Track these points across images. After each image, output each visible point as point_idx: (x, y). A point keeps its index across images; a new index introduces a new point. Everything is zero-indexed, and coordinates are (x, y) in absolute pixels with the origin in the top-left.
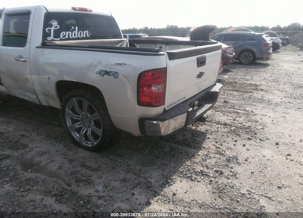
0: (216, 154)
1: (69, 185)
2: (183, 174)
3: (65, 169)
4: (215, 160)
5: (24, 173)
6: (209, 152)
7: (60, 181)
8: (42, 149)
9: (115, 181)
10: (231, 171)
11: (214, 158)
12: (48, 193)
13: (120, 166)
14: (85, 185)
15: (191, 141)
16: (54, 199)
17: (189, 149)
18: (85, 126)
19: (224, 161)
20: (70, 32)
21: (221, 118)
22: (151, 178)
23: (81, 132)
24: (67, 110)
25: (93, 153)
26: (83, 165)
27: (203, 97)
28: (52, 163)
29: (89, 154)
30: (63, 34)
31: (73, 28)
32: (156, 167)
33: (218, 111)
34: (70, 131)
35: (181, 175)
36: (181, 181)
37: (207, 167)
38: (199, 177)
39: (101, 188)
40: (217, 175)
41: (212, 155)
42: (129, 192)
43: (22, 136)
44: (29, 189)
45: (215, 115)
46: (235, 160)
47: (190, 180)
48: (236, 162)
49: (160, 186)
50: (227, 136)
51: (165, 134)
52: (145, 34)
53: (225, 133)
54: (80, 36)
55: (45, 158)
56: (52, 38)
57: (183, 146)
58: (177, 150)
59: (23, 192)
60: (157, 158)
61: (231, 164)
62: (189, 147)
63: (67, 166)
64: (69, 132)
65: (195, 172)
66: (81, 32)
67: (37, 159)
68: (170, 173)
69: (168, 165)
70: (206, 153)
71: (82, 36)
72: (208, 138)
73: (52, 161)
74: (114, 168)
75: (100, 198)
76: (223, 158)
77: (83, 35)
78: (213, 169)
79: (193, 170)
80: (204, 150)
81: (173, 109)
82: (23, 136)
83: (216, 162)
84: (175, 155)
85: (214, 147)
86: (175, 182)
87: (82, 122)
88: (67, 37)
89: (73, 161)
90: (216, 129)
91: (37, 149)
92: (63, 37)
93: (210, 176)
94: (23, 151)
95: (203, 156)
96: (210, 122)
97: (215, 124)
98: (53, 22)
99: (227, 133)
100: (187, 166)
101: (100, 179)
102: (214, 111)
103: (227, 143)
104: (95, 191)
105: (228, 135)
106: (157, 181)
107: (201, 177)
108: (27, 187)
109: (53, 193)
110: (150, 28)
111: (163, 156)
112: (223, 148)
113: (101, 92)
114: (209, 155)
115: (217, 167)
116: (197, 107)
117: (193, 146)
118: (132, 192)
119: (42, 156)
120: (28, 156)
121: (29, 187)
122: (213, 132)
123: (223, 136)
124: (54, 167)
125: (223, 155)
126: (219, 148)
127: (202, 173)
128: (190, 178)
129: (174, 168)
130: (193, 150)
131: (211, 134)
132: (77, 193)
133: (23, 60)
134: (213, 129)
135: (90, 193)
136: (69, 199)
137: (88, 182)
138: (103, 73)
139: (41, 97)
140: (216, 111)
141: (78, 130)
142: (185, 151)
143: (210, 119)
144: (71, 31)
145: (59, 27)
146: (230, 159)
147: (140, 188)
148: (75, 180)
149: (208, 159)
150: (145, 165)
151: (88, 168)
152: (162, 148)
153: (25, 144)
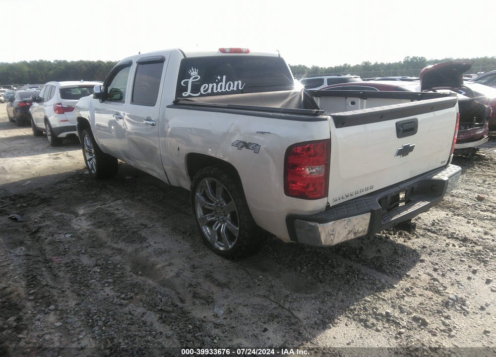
0: (426, 289)
1: (182, 301)
2: (354, 313)
3: (184, 278)
4: (420, 299)
5: (132, 276)
6: (414, 284)
7: (173, 292)
8: (162, 247)
9: (245, 306)
10: (444, 323)
11: (420, 295)
12: (152, 306)
13: (259, 285)
14: (202, 304)
15: (388, 262)
16: (158, 315)
17: (378, 275)
18: (219, 220)
19: (437, 303)
20: (215, 84)
21: (460, 228)
22: (299, 310)
23: (214, 227)
24: (198, 194)
25: (226, 261)
26: (209, 276)
27: (413, 188)
28: (170, 267)
29: (220, 262)
30: (205, 87)
31: (219, 78)
32: (313, 295)
33: (458, 215)
34: (200, 224)
35: (350, 315)
36: (346, 325)
37: (400, 308)
38: (380, 323)
39: (222, 312)
40: (415, 325)
41: (417, 291)
42: (260, 325)
43: (143, 225)
44: (131, 298)
45: (449, 221)
46: (459, 305)
47: (362, 326)
48: (459, 309)
49: (309, 326)
50: (461, 260)
51: (327, 244)
52: (356, 76)
53: (459, 255)
54: (229, 89)
55: (163, 258)
56: (188, 93)
57: (371, 268)
58: (358, 274)
59: (124, 299)
60: (321, 282)
61: (449, 311)
62: (380, 272)
63: (187, 274)
64: (199, 226)
65: (374, 313)
66: (230, 84)
67: (153, 259)
68: (332, 309)
69: (334, 296)
70: (408, 285)
71: (231, 88)
72: (422, 261)
73: (170, 265)
74: (249, 287)
75: (217, 326)
76: (437, 299)
77: (233, 87)
78: (411, 313)
79: (373, 310)
80: (406, 280)
81: (346, 205)
82: (145, 226)
83: (421, 304)
84: (349, 281)
85: (428, 278)
86: (337, 324)
87: (216, 213)
88: (209, 91)
89: (198, 267)
90: (444, 245)
91: (157, 246)
92: (204, 91)
93: (400, 324)
94: (139, 246)
95: (402, 289)
96: (436, 233)
97: (445, 238)
98: (192, 71)
99: (463, 255)
100: (363, 302)
101: (226, 300)
102: (450, 214)
103: (456, 274)
104: (213, 315)
105: (463, 259)
106: (308, 318)
107: (383, 324)
108: (130, 294)
109: (159, 308)
110: (373, 64)
111: (330, 280)
112: (445, 281)
113: (238, 172)
114: (413, 290)
115: (421, 311)
116: (403, 204)
117: (387, 271)
118: (265, 326)
119: (160, 255)
120: (143, 254)
121: (132, 294)
122: (434, 252)
123: (452, 260)
124: (170, 273)
125: (440, 293)
126: (435, 280)
127: (387, 317)
128: (365, 321)
129: (342, 301)
130: (386, 276)
131: (430, 254)
132: (189, 313)
133: (151, 123)
134: (437, 246)
135: (205, 317)
136: (176, 319)
137: (209, 301)
138: (241, 144)
139: (170, 174)
140: (455, 215)
141: (210, 224)
142: (371, 278)
143: (438, 227)
144: (216, 82)
145: (199, 77)
146: (449, 302)
147: (278, 323)
148: (191, 295)
149: (408, 296)
150: (298, 290)
151: (214, 281)
152: (333, 267)
153: (144, 237)
